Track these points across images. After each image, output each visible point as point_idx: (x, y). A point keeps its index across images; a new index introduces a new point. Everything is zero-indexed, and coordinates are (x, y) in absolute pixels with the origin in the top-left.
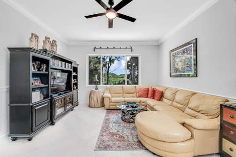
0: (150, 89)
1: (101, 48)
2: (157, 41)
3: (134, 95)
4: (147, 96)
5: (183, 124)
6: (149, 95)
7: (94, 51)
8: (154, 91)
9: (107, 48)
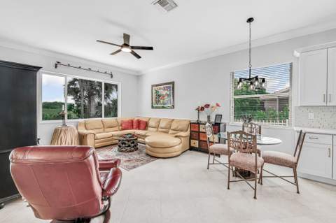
0: (134, 121)
1: (69, 65)
2: (137, 72)
3: (117, 128)
4: (132, 127)
5: (176, 137)
6: (135, 127)
7: (56, 67)
8: (139, 122)
9: (80, 67)
